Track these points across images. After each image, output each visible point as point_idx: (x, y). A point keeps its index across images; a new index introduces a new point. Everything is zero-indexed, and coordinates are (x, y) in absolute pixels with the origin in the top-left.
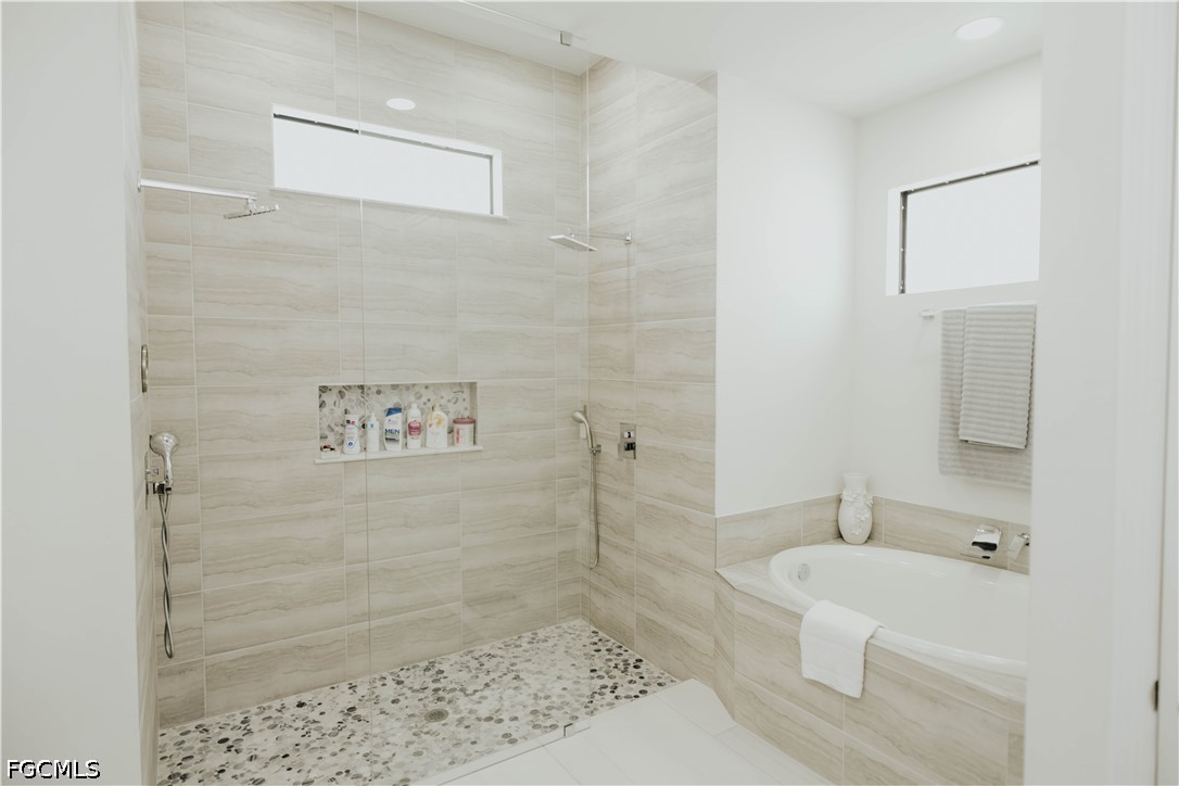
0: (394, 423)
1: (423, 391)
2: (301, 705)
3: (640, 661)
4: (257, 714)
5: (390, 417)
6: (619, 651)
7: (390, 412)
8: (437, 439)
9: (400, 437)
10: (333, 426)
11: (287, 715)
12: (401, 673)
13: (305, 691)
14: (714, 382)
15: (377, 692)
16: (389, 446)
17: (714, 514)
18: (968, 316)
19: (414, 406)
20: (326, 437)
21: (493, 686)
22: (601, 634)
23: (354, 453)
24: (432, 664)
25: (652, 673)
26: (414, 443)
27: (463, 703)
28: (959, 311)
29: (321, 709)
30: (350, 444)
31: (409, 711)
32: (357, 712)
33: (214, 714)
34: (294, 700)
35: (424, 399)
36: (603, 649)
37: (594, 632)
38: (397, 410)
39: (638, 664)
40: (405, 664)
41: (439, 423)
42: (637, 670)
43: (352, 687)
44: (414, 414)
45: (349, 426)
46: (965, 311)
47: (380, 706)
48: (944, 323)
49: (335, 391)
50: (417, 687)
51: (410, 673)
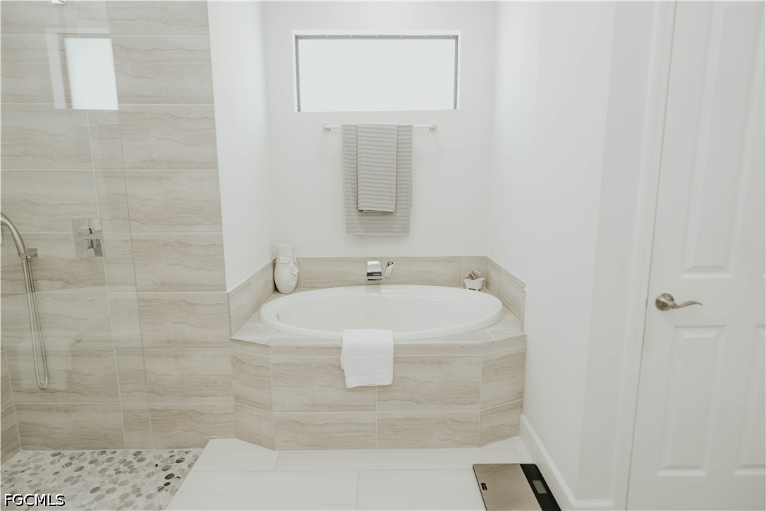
3: (139, 453)
6: (105, 457)
14: (217, 168)
17: (226, 290)
18: (359, 130)
22: (67, 453)
25: (161, 456)
28: (352, 126)
36: (85, 464)
37: (54, 455)
39: (139, 457)
42: (144, 463)
46: (356, 126)
48: (343, 134)
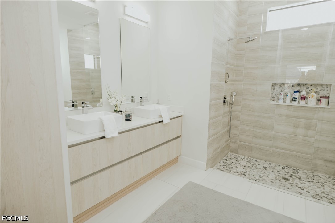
0: (295, 95)
1: (309, 86)
2: (256, 161)
4: (247, 158)
5: (294, 94)
7: (295, 92)
8: (312, 102)
9: (297, 100)
10: (277, 95)
11: (252, 161)
12: (286, 167)
13: (259, 159)
15: (275, 167)
16: (294, 102)
19: (304, 91)
20: (274, 98)
21: (311, 183)
23: (281, 102)
24: (297, 170)
26: (303, 103)
27: (297, 181)
29: (259, 164)
30: (280, 100)
31: (280, 175)
32: (267, 168)
33: (239, 154)
34: (256, 159)
35: (310, 89)
38: (298, 92)
40: (289, 166)
41: (312, 97)
43: (270, 164)
44: (304, 94)
45: (280, 95)
47: (273, 170)
49: (279, 85)
50: (287, 172)
51: (288, 168)
